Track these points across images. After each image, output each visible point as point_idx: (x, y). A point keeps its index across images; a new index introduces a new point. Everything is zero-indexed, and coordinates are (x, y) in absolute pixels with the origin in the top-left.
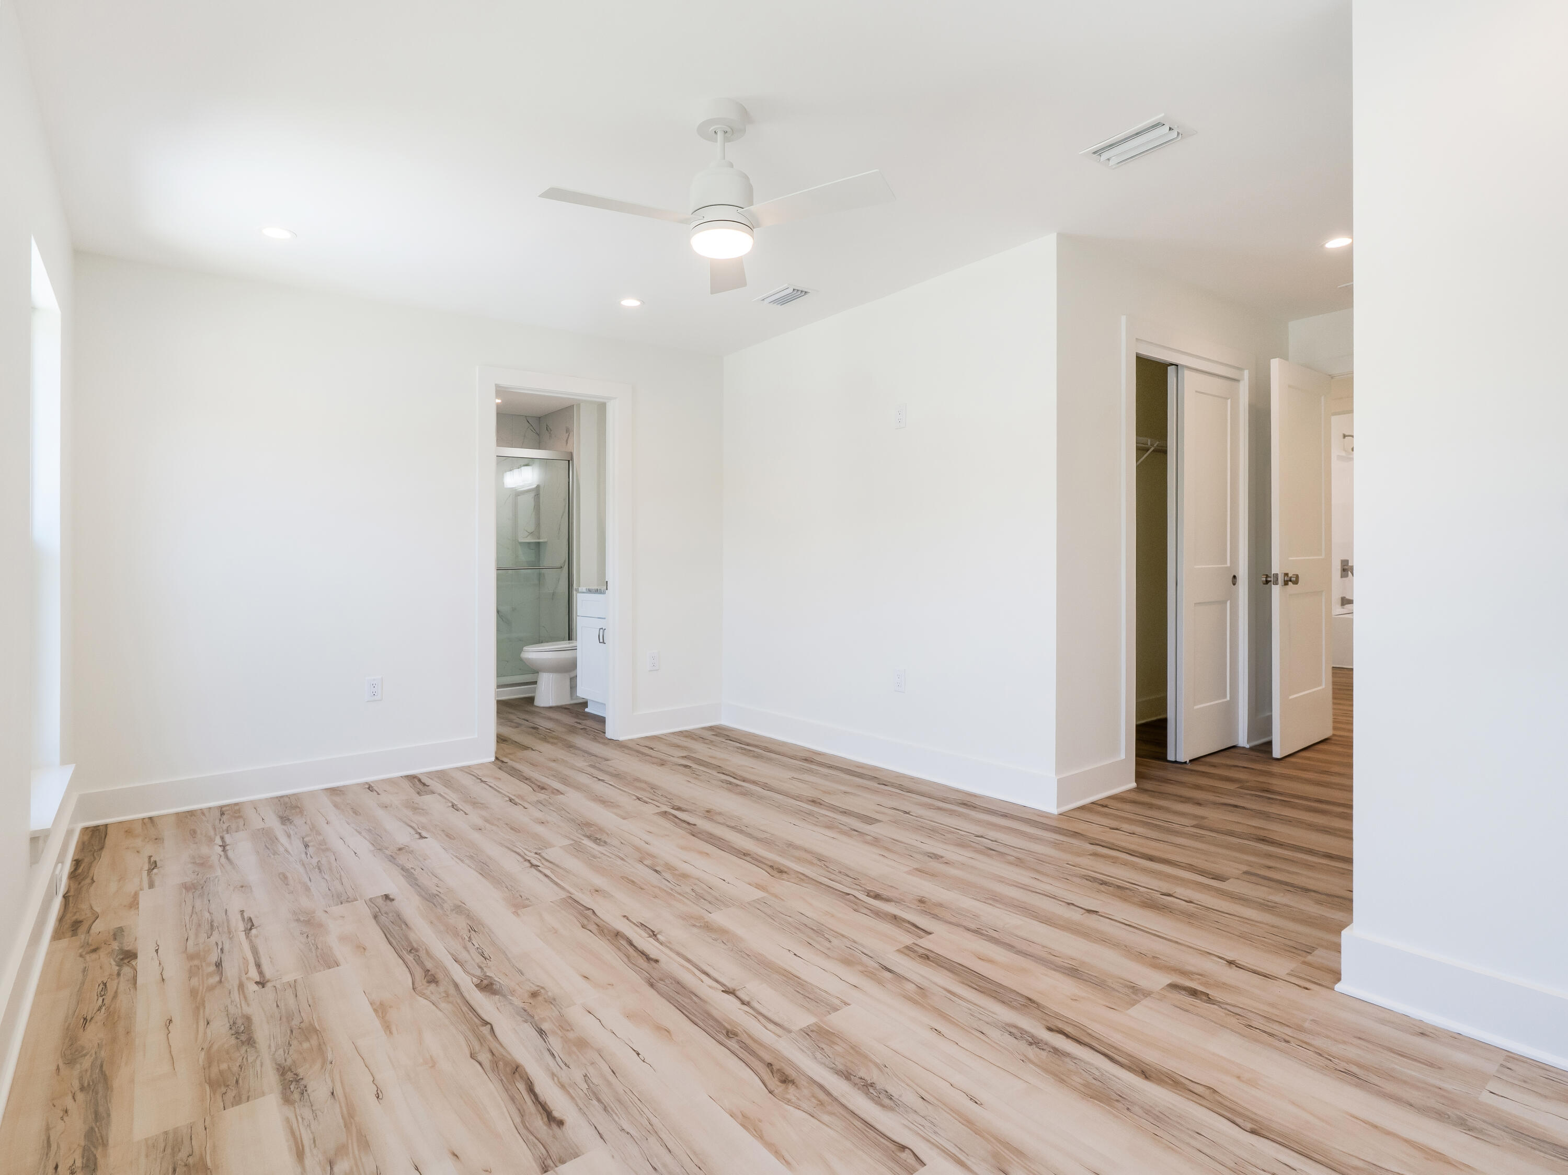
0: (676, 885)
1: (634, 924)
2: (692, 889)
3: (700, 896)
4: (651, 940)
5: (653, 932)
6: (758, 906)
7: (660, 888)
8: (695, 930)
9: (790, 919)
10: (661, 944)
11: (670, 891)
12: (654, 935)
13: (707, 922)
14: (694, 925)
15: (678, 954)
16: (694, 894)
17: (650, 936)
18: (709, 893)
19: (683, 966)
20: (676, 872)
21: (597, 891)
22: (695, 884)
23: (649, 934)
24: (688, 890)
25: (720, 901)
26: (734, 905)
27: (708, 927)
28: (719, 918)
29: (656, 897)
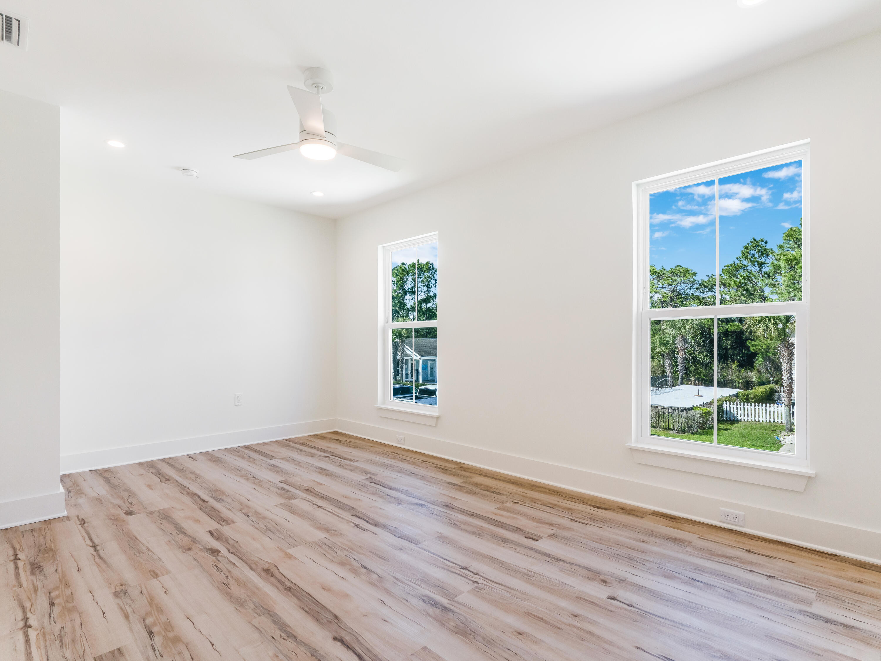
0: (348, 556)
1: (369, 530)
2: (336, 553)
3: (331, 548)
4: (357, 523)
5: (357, 527)
6: (296, 543)
7: (359, 553)
8: (335, 529)
9: (280, 536)
10: (352, 522)
11: (351, 551)
12: (356, 526)
13: (328, 533)
14: (335, 531)
15: (343, 518)
16: (335, 549)
17: (358, 525)
18: (325, 550)
19: (340, 514)
20: (349, 567)
21: (401, 549)
22: (334, 557)
23: (359, 526)
24: (339, 553)
25: (318, 545)
26: (311, 543)
27: (327, 530)
28: (321, 535)
29: (360, 546)
